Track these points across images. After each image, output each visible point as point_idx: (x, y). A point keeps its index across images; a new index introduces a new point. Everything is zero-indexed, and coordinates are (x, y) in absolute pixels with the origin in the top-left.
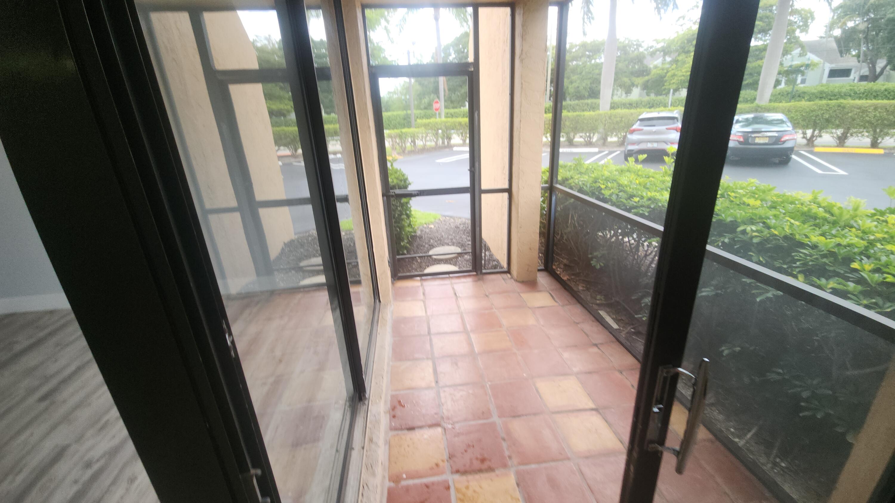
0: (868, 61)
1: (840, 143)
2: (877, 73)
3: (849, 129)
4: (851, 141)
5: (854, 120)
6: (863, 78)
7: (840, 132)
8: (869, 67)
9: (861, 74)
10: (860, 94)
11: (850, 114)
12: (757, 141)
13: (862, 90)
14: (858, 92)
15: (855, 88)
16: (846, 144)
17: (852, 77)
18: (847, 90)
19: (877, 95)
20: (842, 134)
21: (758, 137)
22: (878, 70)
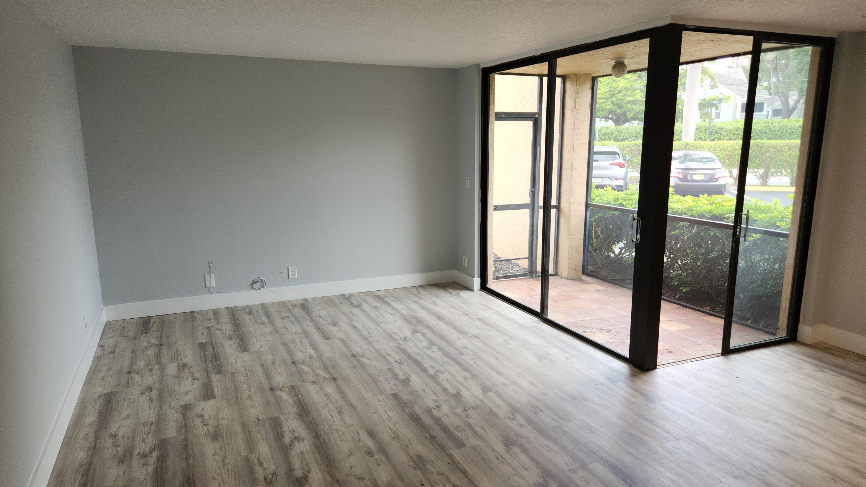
0: (780, 94)
1: (763, 181)
2: (791, 107)
3: (769, 168)
4: (773, 180)
5: (772, 159)
6: (776, 113)
7: (761, 171)
8: (781, 101)
9: (774, 108)
10: (775, 131)
11: (768, 154)
12: (695, 177)
13: (777, 128)
14: (773, 130)
15: (770, 125)
16: (769, 184)
17: (765, 112)
18: (761, 127)
19: (793, 132)
20: (764, 173)
21: (695, 174)
22: (791, 103)
